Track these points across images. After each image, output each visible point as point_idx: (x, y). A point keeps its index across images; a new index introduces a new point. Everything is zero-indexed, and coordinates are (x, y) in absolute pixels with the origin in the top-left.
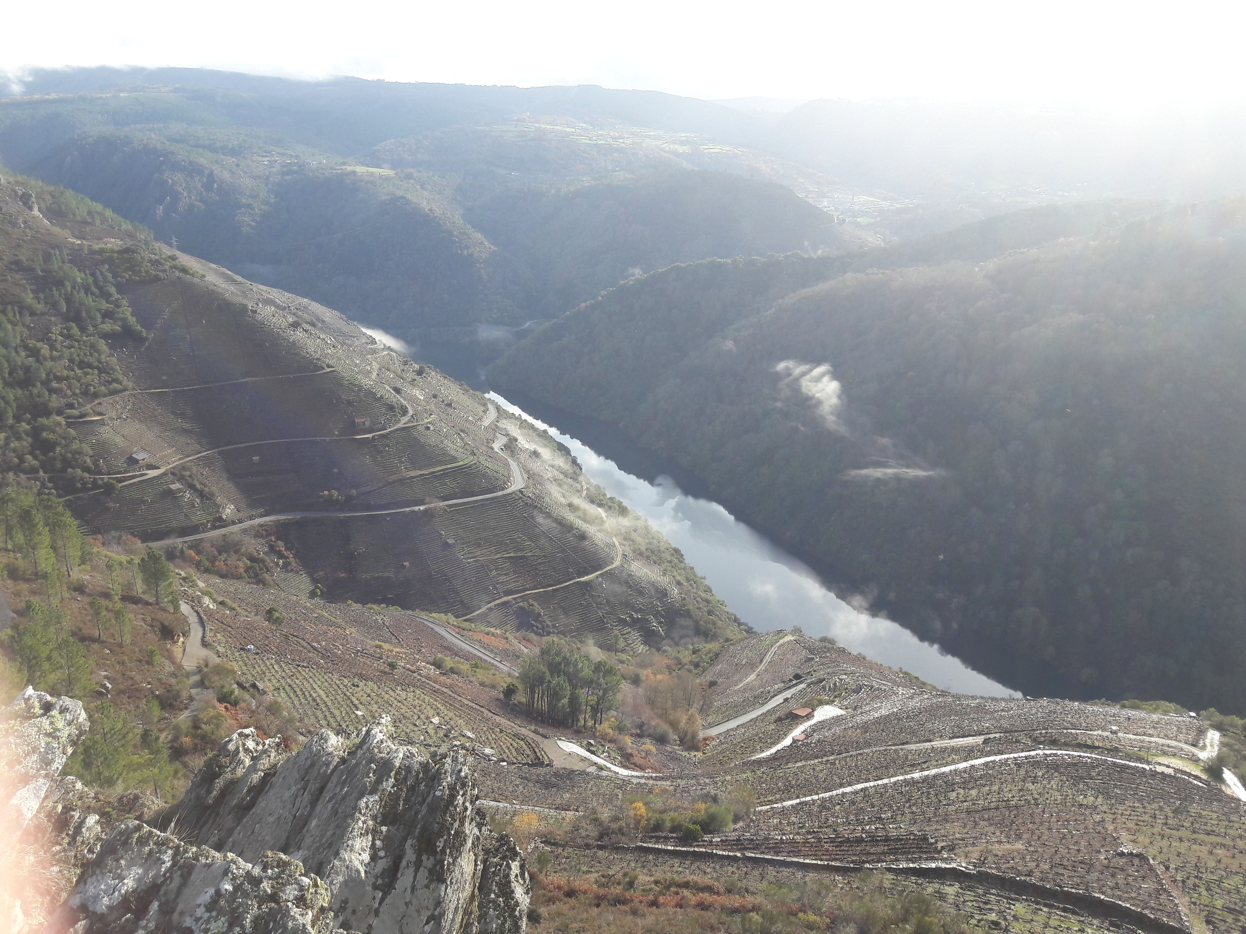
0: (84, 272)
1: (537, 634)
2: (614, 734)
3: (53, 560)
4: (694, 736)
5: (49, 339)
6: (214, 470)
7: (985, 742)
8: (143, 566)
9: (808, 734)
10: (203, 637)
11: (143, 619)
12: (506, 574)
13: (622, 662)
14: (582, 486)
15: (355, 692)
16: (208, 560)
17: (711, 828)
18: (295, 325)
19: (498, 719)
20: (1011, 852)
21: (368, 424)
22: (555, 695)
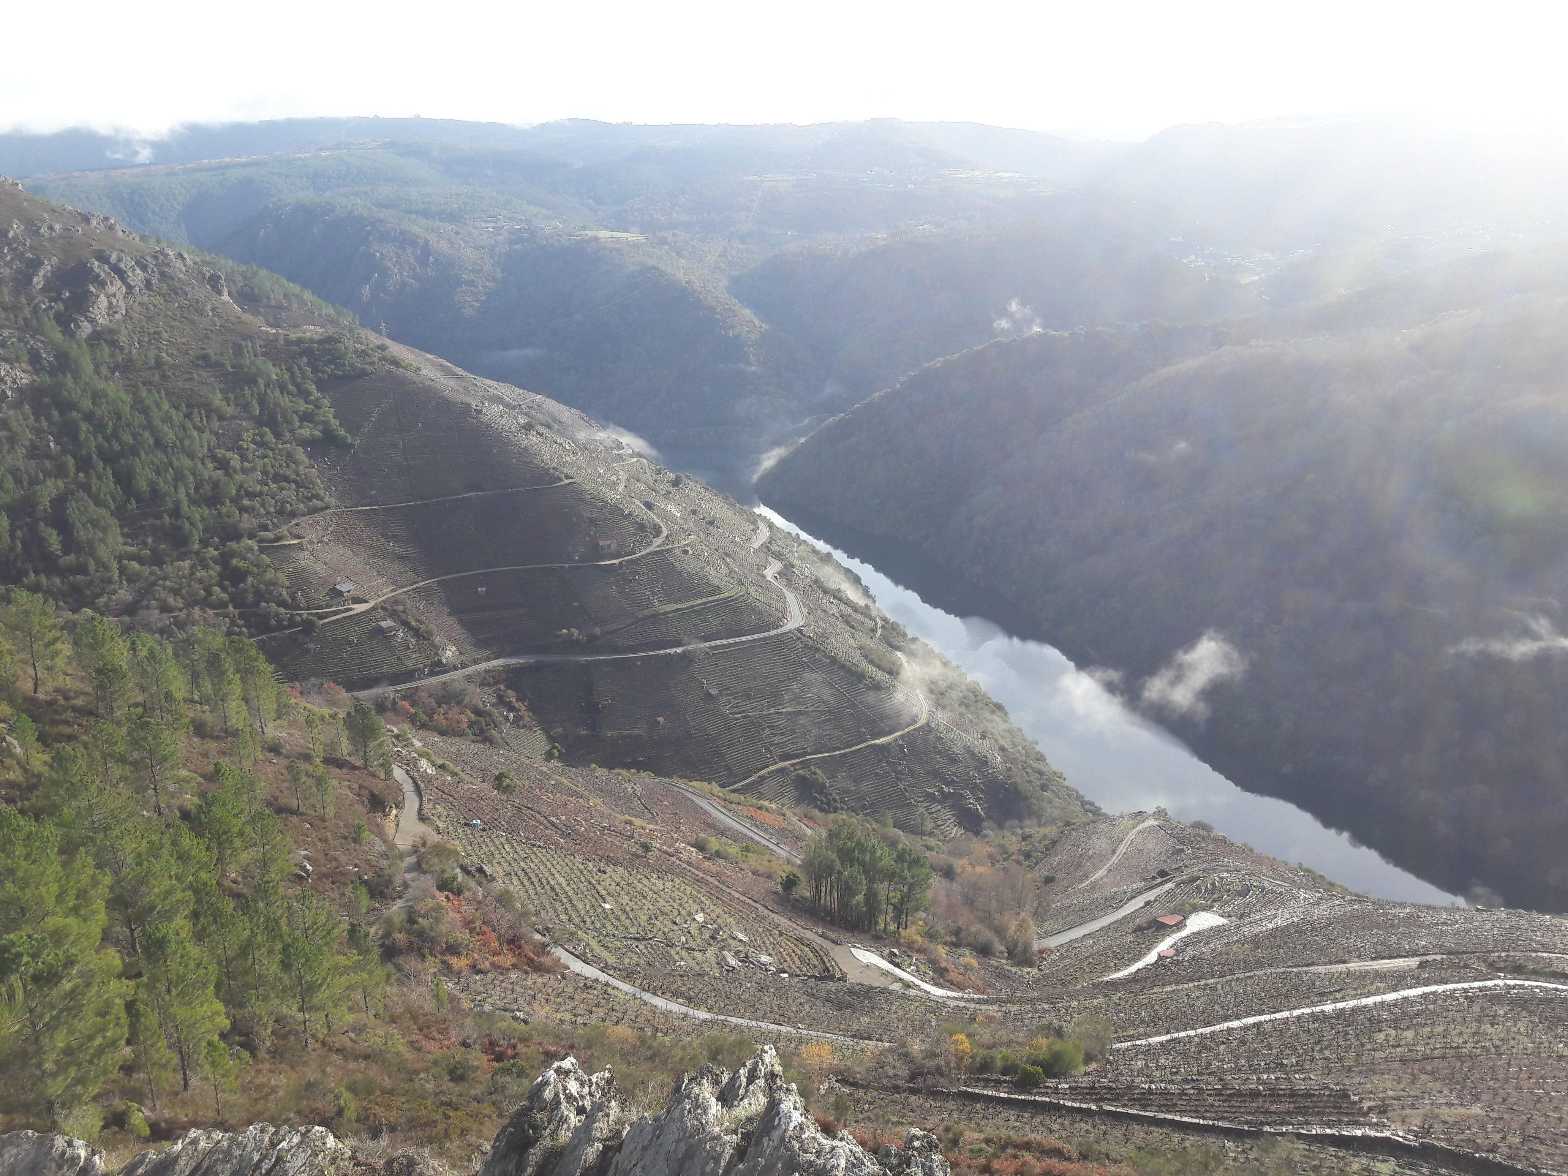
0: (280, 367)
1: (822, 810)
2: (923, 942)
3: (245, 714)
4: (1027, 947)
5: (240, 448)
6: (432, 604)
7: (1421, 965)
8: (350, 722)
9: (1178, 949)
10: (420, 809)
11: (349, 786)
12: (782, 734)
13: (930, 849)
14: (876, 624)
15: (601, 879)
16: (424, 713)
17: (1056, 1070)
18: (528, 428)
19: (776, 918)
20: (1464, 1118)
21: (614, 547)
22: (847, 890)
